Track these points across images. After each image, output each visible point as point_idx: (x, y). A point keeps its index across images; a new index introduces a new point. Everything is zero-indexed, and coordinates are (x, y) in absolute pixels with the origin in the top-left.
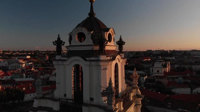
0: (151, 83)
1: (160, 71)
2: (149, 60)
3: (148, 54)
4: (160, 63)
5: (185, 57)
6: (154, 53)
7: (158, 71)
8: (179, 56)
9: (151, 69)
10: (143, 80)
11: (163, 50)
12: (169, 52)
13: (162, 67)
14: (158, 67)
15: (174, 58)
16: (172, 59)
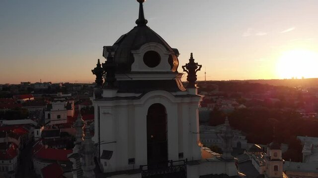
0: (53, 137)
1: (62, 117)
2: (32, 99)
3: (26, 89)
4: (62, 103)
5: (86, 93)
6: (37, 87)
7: (59, 117)
8: (77, 92)
9: (47, 113)
10: (38, 134)
11: (51, 83)
12: (61, 85)
13: (66, 109)
14: (59, 110)
15: (70, 95)
16: (69, 97)
